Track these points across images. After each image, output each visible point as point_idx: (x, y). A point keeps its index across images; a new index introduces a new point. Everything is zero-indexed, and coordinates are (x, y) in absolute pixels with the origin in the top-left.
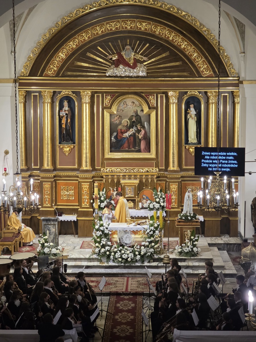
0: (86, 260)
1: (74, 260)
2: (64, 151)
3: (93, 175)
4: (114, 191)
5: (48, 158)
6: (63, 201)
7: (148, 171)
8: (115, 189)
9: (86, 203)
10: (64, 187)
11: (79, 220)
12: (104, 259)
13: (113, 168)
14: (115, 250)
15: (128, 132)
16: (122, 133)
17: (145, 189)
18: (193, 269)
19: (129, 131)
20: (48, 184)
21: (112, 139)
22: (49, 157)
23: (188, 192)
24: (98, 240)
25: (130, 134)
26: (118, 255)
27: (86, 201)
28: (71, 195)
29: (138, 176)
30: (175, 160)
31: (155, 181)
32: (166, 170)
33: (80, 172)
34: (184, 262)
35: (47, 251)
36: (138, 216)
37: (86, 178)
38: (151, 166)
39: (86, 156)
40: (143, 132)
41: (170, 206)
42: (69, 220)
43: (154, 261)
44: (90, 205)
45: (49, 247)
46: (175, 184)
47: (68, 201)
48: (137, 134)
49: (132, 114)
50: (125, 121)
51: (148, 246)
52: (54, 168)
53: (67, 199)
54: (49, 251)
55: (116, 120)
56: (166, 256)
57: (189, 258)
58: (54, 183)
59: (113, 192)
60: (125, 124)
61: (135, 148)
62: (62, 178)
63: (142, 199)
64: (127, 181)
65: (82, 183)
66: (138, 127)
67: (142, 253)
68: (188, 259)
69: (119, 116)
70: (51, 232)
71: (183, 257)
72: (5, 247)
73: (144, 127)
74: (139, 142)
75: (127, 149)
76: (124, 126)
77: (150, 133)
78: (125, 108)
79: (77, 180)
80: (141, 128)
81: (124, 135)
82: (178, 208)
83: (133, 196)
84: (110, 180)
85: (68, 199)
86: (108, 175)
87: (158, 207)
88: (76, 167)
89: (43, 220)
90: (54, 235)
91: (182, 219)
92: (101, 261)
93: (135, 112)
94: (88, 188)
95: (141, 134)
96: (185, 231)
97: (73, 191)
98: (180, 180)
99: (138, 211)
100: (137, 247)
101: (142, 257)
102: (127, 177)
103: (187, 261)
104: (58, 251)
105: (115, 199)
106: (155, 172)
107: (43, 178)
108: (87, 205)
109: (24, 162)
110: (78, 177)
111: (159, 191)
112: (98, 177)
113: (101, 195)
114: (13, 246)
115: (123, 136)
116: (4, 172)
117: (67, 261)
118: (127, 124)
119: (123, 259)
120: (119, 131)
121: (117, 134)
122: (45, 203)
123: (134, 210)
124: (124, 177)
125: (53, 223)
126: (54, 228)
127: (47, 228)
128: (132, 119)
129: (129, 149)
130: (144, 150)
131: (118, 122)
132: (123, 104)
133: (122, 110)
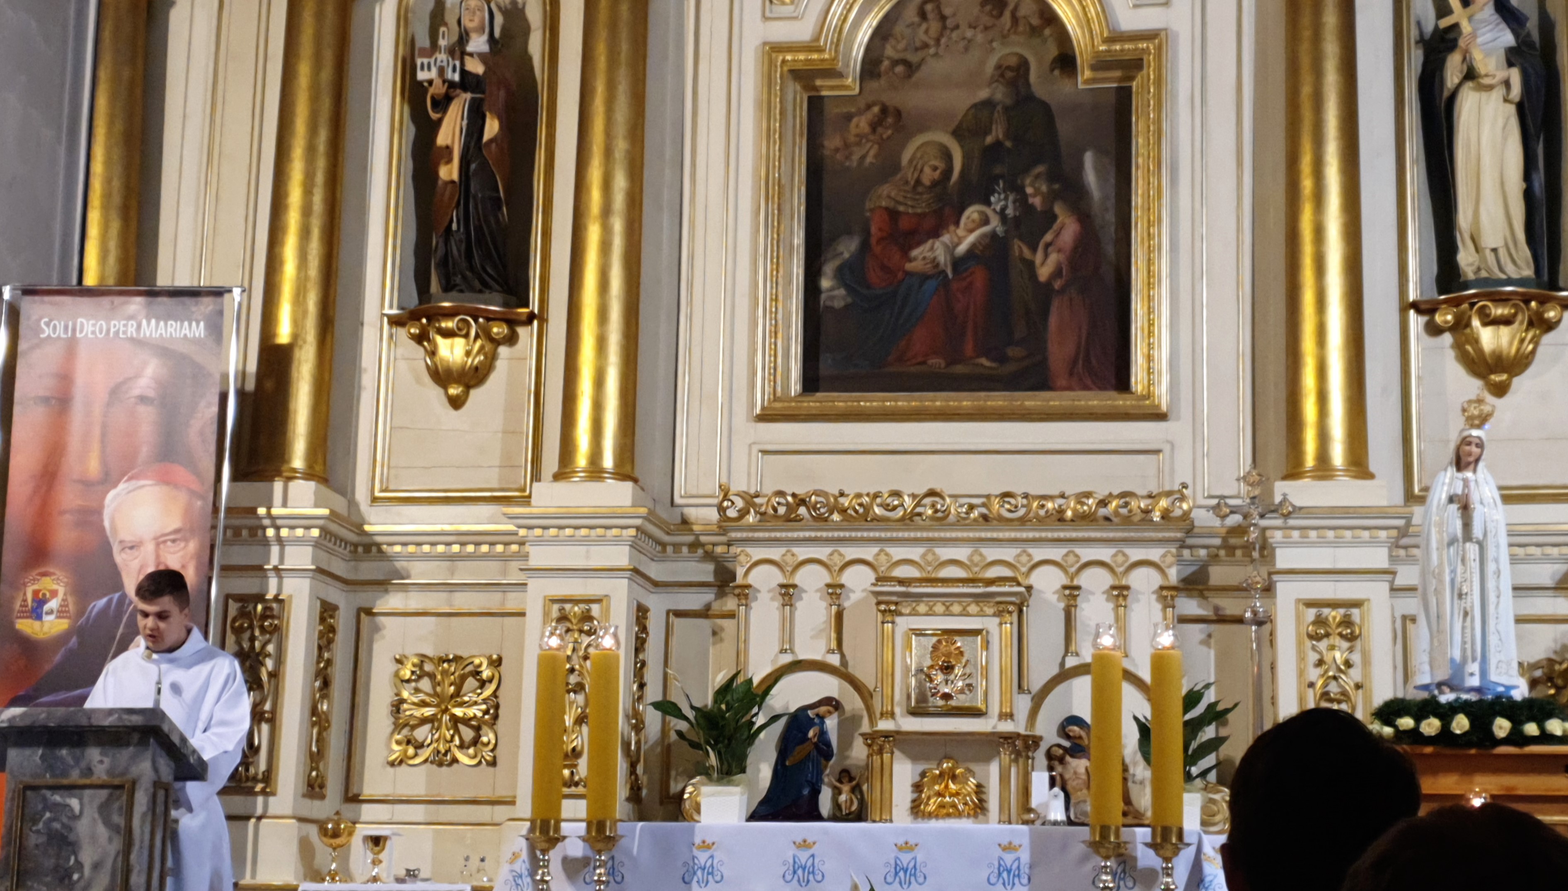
16: (904, 239)
19: (957, 223)
21: (825, 283)
25: (962, 248)
31: (1170, 596)
40: (1066, 227)
48: (1019, 248)
49: (983, 94)
50: (930, 149)
55: (858, 144)
60: (927, 170)
61: (1002, 359)
66: (1029, 190)
69: (884, 110)
73: (1073, 192)
74: (1032, 308)
75: (937, 362)
76: (918, 182)
78: (926, 46)
80: (1051, 198)
81: (915, 253)
88: (524, 488)
89: (20, 736)
93: (1009, 74)
95: (1048, 245)
97: (490, 694)
115: (909, 266)
118: (941, 165)
120: (879, 223)
121: (865, 246)
125: (110, 772)
126: (107, 822)
127: (51, 820)
128: (987, 131)
129: (948, 365)
130: (1071, 374)
131: (872, 153)
132: (916, 19)
133: (905, 62)
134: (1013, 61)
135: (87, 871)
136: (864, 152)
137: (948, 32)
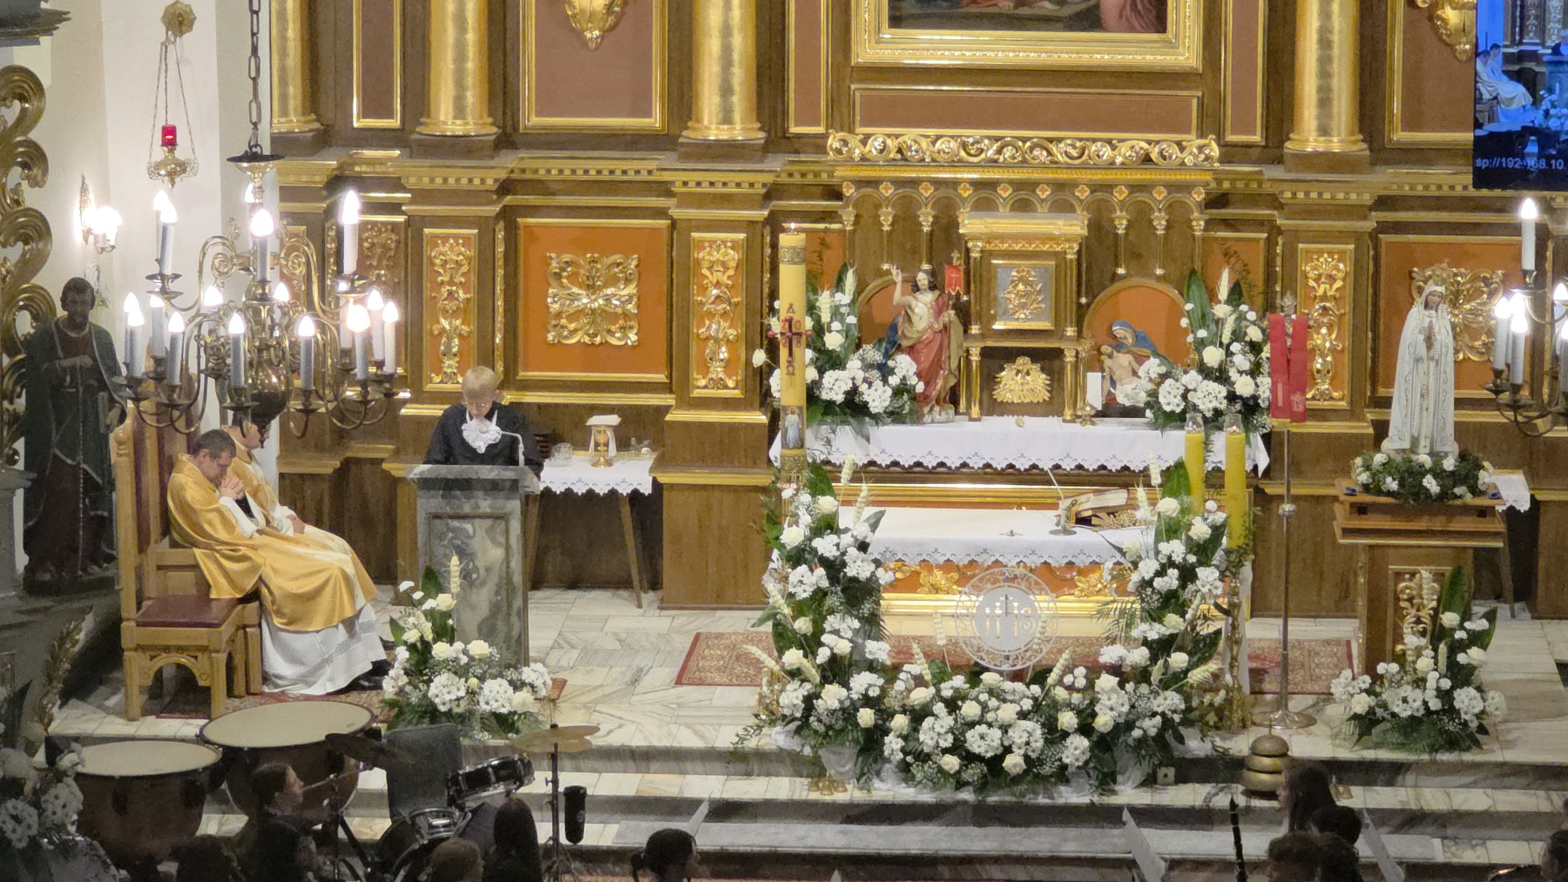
0: (718, 765)
1: (631, 764)
2: (574, 16)
3: (769, 179)
4: (916, 288)
5: (460, 58)
6: (560, 354)
7: (1147, 159)
8: (923, 279)
9: (717, 371)
10: (567, 257)
11: (672, 486)
12: (841, 761)
13: (909, 135)
14: (920, 695)
17: (1123, 277)
18: (1450, 831)
20: (456, 237)
22: (471, 52)
23: (1427, 306)
24: (803, 625)
26: (936, 731)
27: (724, 354)
28: (614, 317)
29: (1083, 191)
30: (1335, 82)
31: (1199, 225)
32: (1273, 149)
33: (686, 157)
34: (1390, 783)
35: (448, 697)
36: (1080, 467)
37: (725, 200)
38: (1171, 122)
39: (727, 50)
41: (1296, 398)
42: (602, 490)
43: (1181, 779)
44: (745, 385)
45: (461, 671)
46: (1331, 253)
47: (595, 354)
51: (1143, 675)
52: (503, 128)
53: (587, 340)
54: (462, 693)
56: (1267, 746)
57: (1426, 757)
58: (500, 235)
59: (909, 298)
62: (553, 194)
63: (1106, 349)
64: (1005, 223)
65: (693, 234)
67: (1104, 721)
68: (1417, 763)
70: (476, 569)
71: (1384, 755)
72: (166, 661)
75: (1006, 5)
79: (661, 213)
82: (1352, 414)
83: (1045, 325)
84: (886, 219)
85: (598, 340)
86: (874, 183)
87: (1215, 404)
88: (655, 121)
89: (426, 484)
90: (499, 586)
91: (1379, 492)
92: (815, 770)
94: (734, 264)
96: (1398, 576)
97: (631, 289)
98: (1369, 225)
99: (1076, 427)
100: (1068, 679)
101: (1103, 744)
102: (1005, 192)
103: (1410, 778)
104: (524, 695)
105: (919, 342)
106: (1196, 167)
107: (421, 196)
108: (726, 387)
109: (295, 90)
110: (669, 194)
111: (1223, 291)
112: (803, 191)
113: (825, 318)
114: (223, 657)
116: (160, 153)
117: (582, 764)
119: (969, 758)
122: (439, 371)
123: (1053, 422)
124: (984, 193)
125: (491, 507)
126: (494, 541)
127: (452, 539)
129: (1016, 7)
130: (1121, 16)
135: (482, 571)
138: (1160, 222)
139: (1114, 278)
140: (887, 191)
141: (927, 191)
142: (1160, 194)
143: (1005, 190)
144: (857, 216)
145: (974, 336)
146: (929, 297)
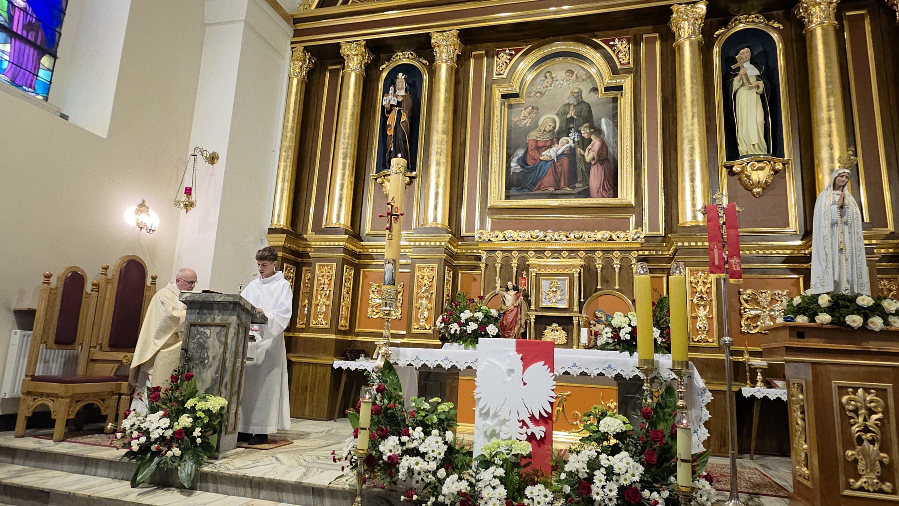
2: (385, 191)
3: (447, 240)
5: (339, 200)
6: (371, 322)
7: (611, 239)
8: (510, 285)
9: (423, 321)
10: (377, 284)
15: (556, 145)
16: (540, 149)
17: (600, 290)
19: (558, 143)
20: (327, 266)
21: (513, 164)
22: (343, 198)
25: (559, 152)
29: (581, 252)
30: (699, 196)
31: (635, 268)
37: (430, 251)
38: (621, 227)
40: (596, 143)
44: (433, 329)
46: (703, 271)
48: (579, 150)
49: (567, 102)
50: (549, 119)
53: (382, 316)
55: (525, 119)
60: (548, 126)
61: (574, 188)
62: (375, 259)
64: (547, 261)
65: (416, 265)
66: (582, 132)
69: (533, 108)
70: (208, 357)
73: (598, 131)
74: (584, 170)
76: (544, 130)
77: (615, 145)
78: (547, 87)
80: (590, 133)
81: (543, 154)
82: (720, 350)
83: (565, 305)
84: (498, 265)
86: (494, 251)
90: (218, 368)
93: (575, 95)
94: (432, 277)
95: (590, 149)
96: (842, 390)
99: (579, 352)
106: (633, 242)
107: (317, 250)
108: (426, 329)
115: (541, 158)
118: (553, 125)
120: (531, 145)
121: (526, 152)
124: (539, 255)
125: (221, 319)
126: (219, 340)
127: (199, 338)
128: (568, 114)
129: (555, 190)
130: (598, 192)
131: (529, 122)
132: (544, 78)
133: (540, 92)
134: (576, 90)
135: (211, 359)
136: (526, 122)
137: (554, 82)
138: (617, 265)
139: (596, 290)
140: (499, 255)
141: (515, 254)
142: (617, 254)
143: (548, 253)
144: (486, 265)
145: (532, 310)
146: (513, 293)
